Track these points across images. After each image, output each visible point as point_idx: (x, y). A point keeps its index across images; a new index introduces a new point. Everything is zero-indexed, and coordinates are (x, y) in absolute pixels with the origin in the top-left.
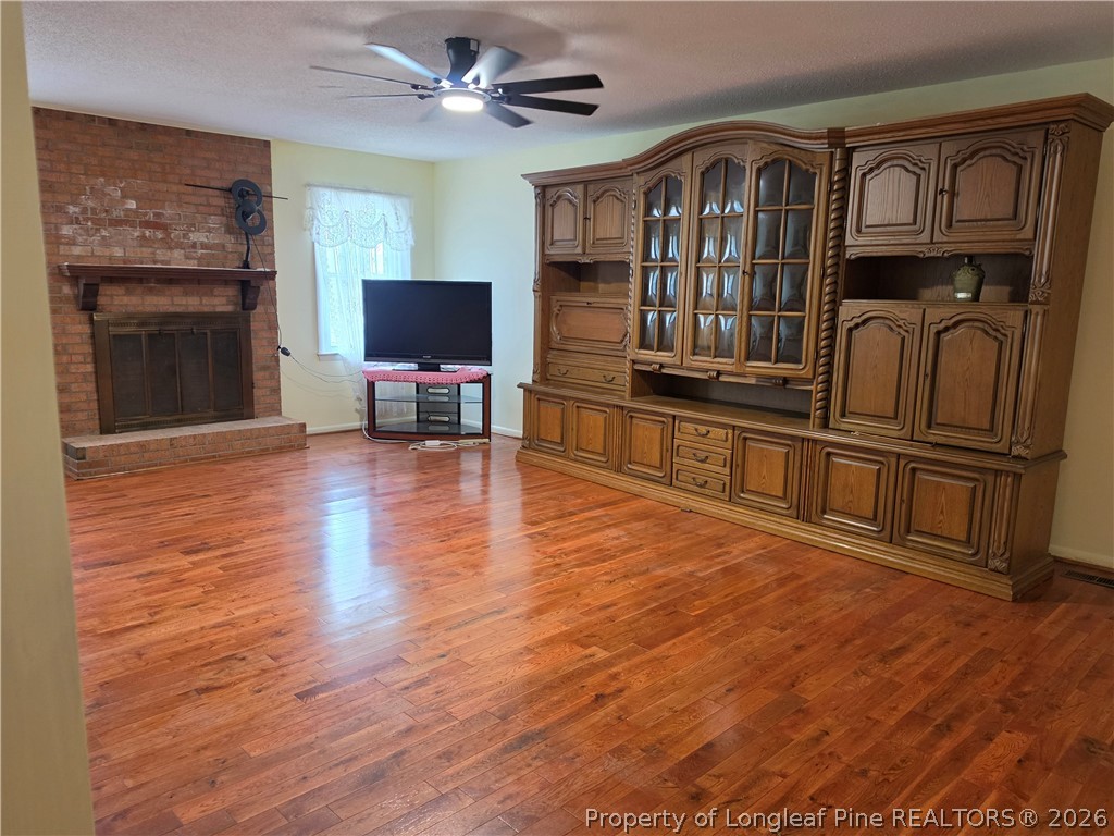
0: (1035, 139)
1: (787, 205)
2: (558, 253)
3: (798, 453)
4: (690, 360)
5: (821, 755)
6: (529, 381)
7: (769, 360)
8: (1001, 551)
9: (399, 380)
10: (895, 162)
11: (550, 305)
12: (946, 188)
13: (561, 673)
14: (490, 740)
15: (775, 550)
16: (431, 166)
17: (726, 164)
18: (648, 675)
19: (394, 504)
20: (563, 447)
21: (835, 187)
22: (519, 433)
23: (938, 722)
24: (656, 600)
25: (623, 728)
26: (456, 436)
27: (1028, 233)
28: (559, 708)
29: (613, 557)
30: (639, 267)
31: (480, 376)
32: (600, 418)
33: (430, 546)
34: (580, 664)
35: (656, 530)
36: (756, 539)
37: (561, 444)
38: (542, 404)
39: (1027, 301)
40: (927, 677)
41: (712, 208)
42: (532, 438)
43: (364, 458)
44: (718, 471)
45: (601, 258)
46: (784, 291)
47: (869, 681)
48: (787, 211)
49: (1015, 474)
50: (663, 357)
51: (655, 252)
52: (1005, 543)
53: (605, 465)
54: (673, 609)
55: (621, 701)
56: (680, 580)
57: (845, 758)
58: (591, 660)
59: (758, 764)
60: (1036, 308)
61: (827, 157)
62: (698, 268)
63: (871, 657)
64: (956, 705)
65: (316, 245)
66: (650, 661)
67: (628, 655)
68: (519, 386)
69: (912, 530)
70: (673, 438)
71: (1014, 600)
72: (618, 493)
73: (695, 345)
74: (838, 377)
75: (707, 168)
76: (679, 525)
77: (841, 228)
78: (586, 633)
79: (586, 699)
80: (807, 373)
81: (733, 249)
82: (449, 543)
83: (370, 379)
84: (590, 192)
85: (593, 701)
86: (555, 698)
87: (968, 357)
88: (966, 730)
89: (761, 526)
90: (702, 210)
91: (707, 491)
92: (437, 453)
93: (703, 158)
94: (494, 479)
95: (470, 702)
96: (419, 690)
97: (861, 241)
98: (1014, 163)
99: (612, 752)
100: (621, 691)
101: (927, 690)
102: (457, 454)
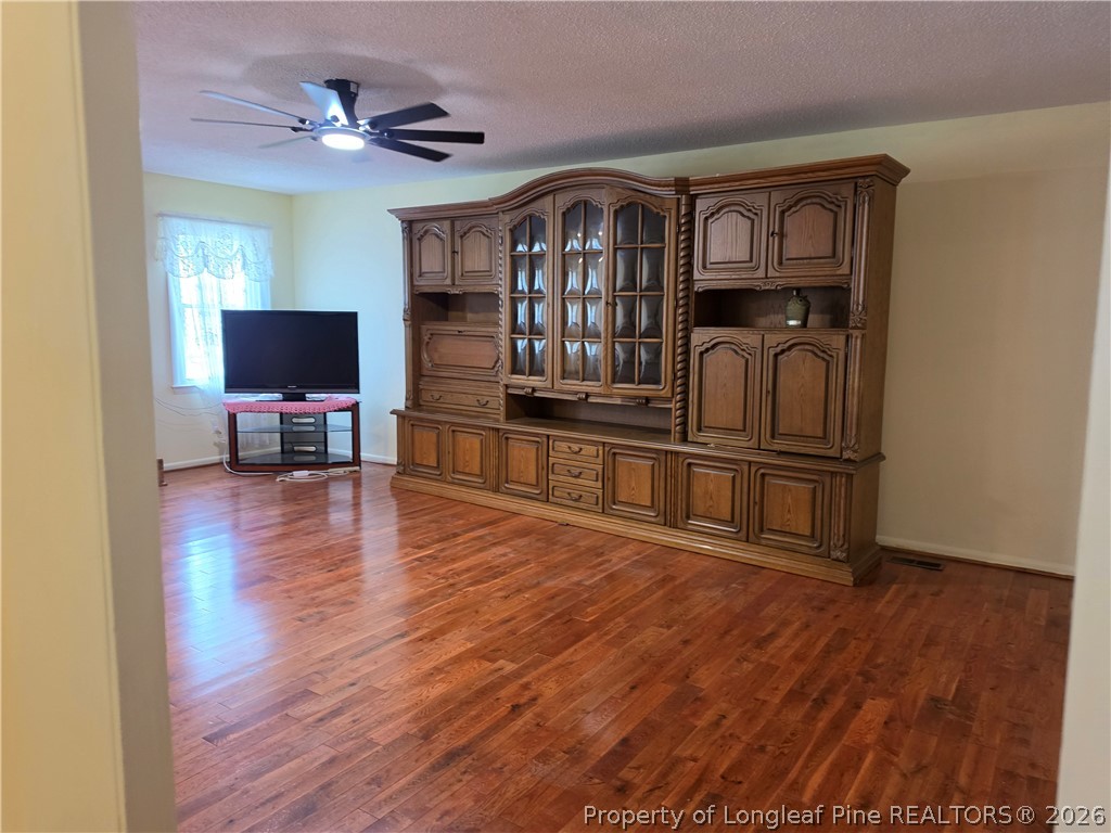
0: (847, 190)
1: (642, 243)
2: (427, 284)
3: (663, 465)
4: (559, 384)
5: (723, 737)
6: (402, 407)
7: (633, 382)
8: (841, 543)
9: (262, 411)
10: (733, 208)
11: (420, 334)
12: (777, 231)
13: (475, 688)
14: (417, 761)
15: (648, 556)
16: (289, 198)
17: (585, 205)
18: (557, 681)
19: (271, 537)
20: (440, 471)
21: (683, 229)
22: (393, 459)
23: (815, 695)
24: (551, 610)
25: (543, 734)
26: (324, 465)
27: (845, 270)
28: (480, 722)
29: (504, 573)
30: (508, 298)
31: (349, 404)
32: (476, 442)
33: (319, 577)
34: (491, 678)
35: (539, 544)
36: (630, 546)
37: (438, 467)
38: (416, 430)
39: (848, 327)
40: (799, 658)
41: (574, 244)
42: (408, 463)
43: (228, 492)
44: (590, 484)
45: (470, 289)
46: (643, 321)
47: (751, 666)
48: (642, 249)
49: (847, 474)
50: (535, 381)
51: (522, 284)
52: (844, 536)
53: (482, 486)
54: (567, 618)
55: (537, 709)
56: (570, 590)
57: (744, 738)
58: (501, 673)
59: (671, 750)
60: (856, 333)
61: (675, 202)
62: (563, 299)
63: (749, 645)
64: (826, 680)
65: (170, 275)
66: (557, 668)
67: (535, 664)
68: (392, 413)
69: (765, 529)
70: (548, 456)
71: (855, 585)
72: (496, 512)
73: (564, 371)
74: (693, 396)
75: (568, 209)
76: (559, 538)
77: (689, 265)
78: (492, 648)
79: (503, 710)
80: (666, 393)
81: (594, 282)
82: (337, 573)
83: (231, 411)
84: (457, 228)
85: (509, 712)
86: (473, 713)
87: (801, 375)
88: (838, 702)
89: (633, 534)
90: (564, 247)
91: (581, 505)
92: (307, 483)
93: (564, 200)
94: (365, 507)
95: (390, 726)
96: (335, 721)
97: (707, 276)
98: (831, 210)
99: (537, 757)
100: (534, 699)
101: (800, 670)
102: (325, 484)
